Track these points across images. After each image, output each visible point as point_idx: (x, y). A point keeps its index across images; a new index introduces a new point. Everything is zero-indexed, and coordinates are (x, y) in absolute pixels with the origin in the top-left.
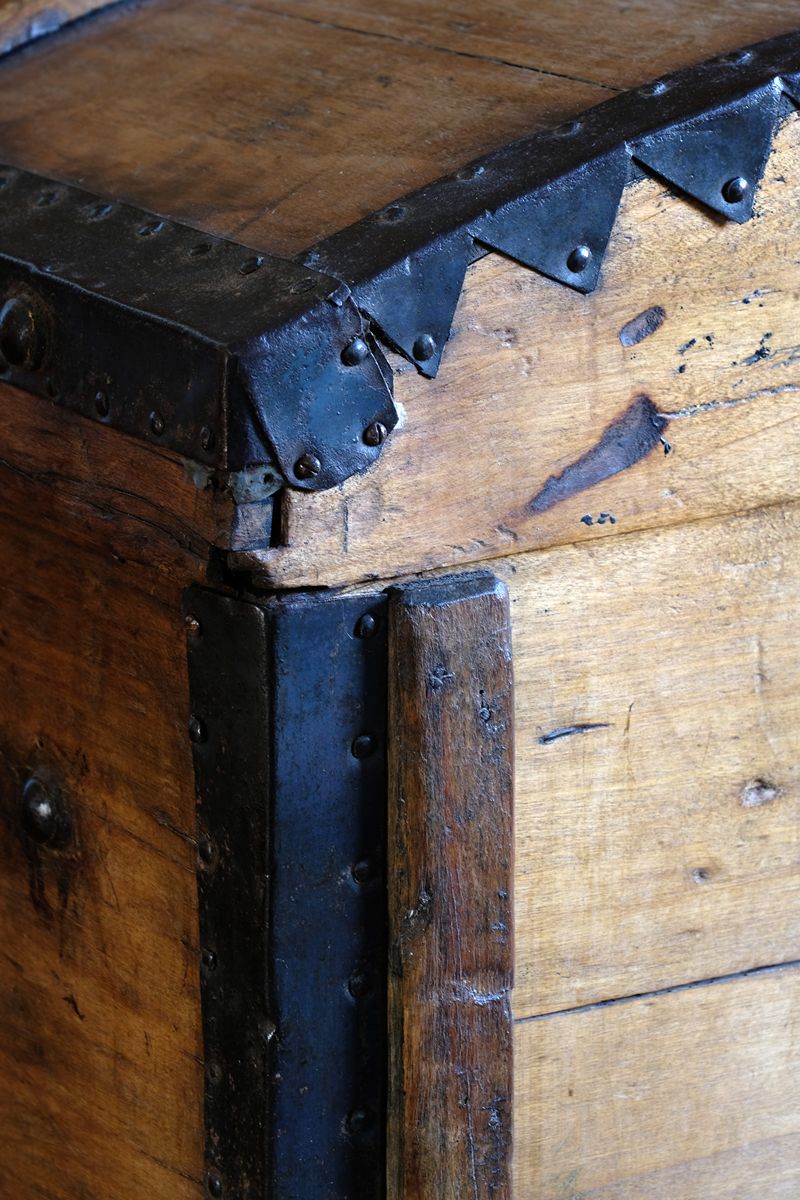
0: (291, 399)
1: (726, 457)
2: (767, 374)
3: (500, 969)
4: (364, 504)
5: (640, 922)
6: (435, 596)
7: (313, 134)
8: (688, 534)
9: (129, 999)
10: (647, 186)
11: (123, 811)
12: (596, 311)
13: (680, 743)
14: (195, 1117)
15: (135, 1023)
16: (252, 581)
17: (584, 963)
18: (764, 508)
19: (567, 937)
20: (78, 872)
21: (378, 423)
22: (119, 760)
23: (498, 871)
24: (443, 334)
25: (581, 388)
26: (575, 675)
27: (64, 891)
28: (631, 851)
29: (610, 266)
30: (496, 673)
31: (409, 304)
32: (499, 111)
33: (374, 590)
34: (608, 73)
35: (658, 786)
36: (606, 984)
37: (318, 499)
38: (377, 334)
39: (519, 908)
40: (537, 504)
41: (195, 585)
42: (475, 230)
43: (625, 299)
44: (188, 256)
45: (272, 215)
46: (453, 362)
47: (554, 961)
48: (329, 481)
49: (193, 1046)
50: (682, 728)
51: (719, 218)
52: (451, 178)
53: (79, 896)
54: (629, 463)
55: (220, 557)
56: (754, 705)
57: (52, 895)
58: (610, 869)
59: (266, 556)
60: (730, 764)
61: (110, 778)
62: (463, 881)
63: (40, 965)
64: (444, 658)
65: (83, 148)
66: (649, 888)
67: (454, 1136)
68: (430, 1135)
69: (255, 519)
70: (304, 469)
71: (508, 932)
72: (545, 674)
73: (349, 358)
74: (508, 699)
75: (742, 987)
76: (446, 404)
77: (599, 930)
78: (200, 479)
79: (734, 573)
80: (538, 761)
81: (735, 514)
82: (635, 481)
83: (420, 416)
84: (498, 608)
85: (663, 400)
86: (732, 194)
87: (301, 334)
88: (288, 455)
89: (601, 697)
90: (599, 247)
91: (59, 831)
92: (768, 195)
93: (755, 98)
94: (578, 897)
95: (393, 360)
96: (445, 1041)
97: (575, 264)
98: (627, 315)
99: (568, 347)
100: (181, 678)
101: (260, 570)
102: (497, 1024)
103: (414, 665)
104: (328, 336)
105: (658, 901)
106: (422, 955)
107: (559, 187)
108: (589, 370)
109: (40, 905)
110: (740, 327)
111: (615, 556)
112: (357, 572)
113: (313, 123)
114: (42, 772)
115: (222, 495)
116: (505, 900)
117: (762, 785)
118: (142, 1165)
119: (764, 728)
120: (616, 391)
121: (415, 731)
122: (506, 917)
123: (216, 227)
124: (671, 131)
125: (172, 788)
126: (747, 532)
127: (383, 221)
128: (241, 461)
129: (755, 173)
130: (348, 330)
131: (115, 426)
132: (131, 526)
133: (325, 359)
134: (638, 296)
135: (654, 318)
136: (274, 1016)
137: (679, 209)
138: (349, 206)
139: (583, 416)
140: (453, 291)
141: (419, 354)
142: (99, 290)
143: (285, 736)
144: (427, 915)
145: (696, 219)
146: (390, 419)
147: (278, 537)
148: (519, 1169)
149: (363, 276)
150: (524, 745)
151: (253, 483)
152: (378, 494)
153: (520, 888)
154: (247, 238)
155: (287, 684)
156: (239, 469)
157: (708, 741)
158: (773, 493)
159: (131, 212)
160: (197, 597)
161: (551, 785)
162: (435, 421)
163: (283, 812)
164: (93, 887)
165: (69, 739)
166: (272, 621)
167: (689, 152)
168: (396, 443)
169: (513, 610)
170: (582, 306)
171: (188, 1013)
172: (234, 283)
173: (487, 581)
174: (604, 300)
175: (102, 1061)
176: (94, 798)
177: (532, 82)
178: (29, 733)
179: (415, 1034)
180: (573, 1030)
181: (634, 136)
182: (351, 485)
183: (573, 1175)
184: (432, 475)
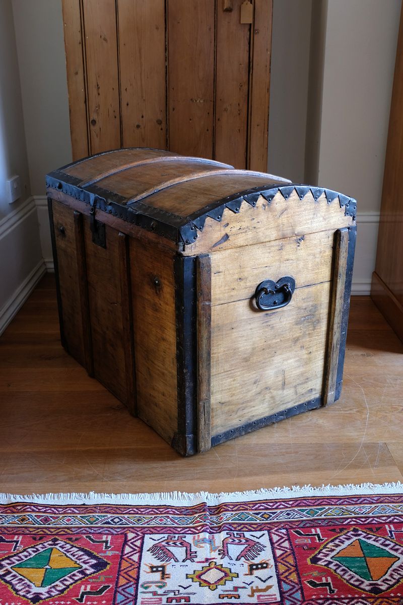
0: (185, 234)
1: (236, 241)
2: (241, 231)
3: (210, 300)
4: (194, 246)
5: (226, 294)
6: (202, 257)
7: (188, 203)
8: (232, 250)
9: (167, 304)
10: (227, 209)
11: (166, 282)
12: (221, 224)
13: (230, 274)
14: (175, 318)
15: (167, 307)
16: (181, 255)
17: (219, 299)
18: (240, 247)
19: (217, 297)
20: (161, 289)
21: (195, 237)
22: (165, 276)
23: (210, 289)
24: (203, 227)
25: (220, 233)
26: (219, 266)
27: (159, 292)
28: (225, 286)
29: (222, 218)
30: (209, 266)
31: (199, 223)
32: (210, 200)
33: (195, 256)
34: (222, 196)
35: (228, 279)
36: (222, 302)
37: (188, 245)
38: (195, 226)
39: (212, 293)
40: (214, 246)
41: (174, 256)
42: (207, 214)
43: (224, 222)
44: (173, 217)
45: (183, 212)
46: (204, 230)
47: (216, 299)
48: (190, 244)
49: (174, 309)
50: (231, 272)
51: (235, 213)
52: (204, 208)
53: (161, 292)
54: (225, 241)
55: (177, 252)
56: (239, 269)
57: (158, 292)
58: (222, 289)
59: (182, 252)
60: (236, 277)
61: (164, 278)
62: (205, 290)
63: (157, 300)
64: (203, 264)
65: (160, 205)
66: (227, 291)
67: (204, 320)
68: (202, 320)
69: (181, 248)
70: (187, 242)
71: (211, 296)
72: (216, 266)
73: (192, 229)
74: (211, 269)
75: (238, 302)
76: (203, 234)
77: (221, 296)
78: (175, 243)
79: (237, 254)
80: (214, 276)
81: (237, 247)
82: (226, 243)
83: (200, 236)
84: (209, 258)
85: (228, 234)
86: (237, 210)
87: (186, 226)
88: (185, 240)
89: (221, 269)
90: (221, 216)
91: (159, 285)
92: (241, 210)
93: (239, 198)
94: (219, 292)
95: (197, 229)
96: (203, 309)
97: (218, 218)
98: (224, 224)
99: (218, 228)
100: (173, 266)
101: (182, 254)
102: (209, 306)
103: (200, 265)
104: (190, 227)
105: (228, 293)
106: (201, 299)
107: (217, 209)
108: (220, 230)
109: (157, 293)
110: (238, 226)
111: (223, 252)
112: (193, 254)
113: (188, 202)
114: (156, 278)
115: (177, 245)
116: (210, 292)
117: (240, 279)
118: (168, 323)
119: (240, 272)
120: (223, 233)
121: (200, 273)
122: (210, 294)
123: (176, 214)
124: (230, 202)
125: (172, 280)
126: (238, 250)
127: (196, 213)
128: (180, 241)
129: (239, 208)
130: (192, 226)
131: (165, 237)
132: (167, 249)
133: (189, 229)
134: (226, 222)
135: (228, 224)
136: (184, 306)
137: (231, 211)
138: (192, 211)
139: (219, 235)
140: (204, 221)
141: (200, 229)
142: (163, 221)
143: (185, 273)
144: (201, 294)
145: (232, 213)
146: (197, 236)
147: (184, 250)
148: (212, 323)
149: (193, 220)
150: (212, 274)
151: (181, 244)
152: (195, 245)
153: (212, 291)
154: (180, 215)
155: (185, 267)
156: (179, 242)
157: (234, 274)
158: (241, 245)
159: (167, 212)
160: (174, 257)
161: (216, 279)
162: (202, 237)
163: (184, 282)
164: (163, 291)
165: (160, 274)
166: (183, 260)
167: (232, 205)
168: (197, 239)
169: (211, 259)
170: (219, 223)
171: (174, 305)
172: (179, 220)
173: (208, 255)
174: (222, 222)
175: (164, 311)
176: (163, 281)
177: (213, 197)
178: (155, 273)
179: (200, 308)
180: (218, 307)
181: (225, 203)
182: (192, 244)
183: (218, 324)
184: (202, 243)
